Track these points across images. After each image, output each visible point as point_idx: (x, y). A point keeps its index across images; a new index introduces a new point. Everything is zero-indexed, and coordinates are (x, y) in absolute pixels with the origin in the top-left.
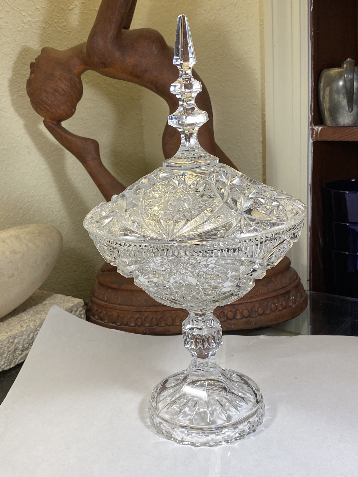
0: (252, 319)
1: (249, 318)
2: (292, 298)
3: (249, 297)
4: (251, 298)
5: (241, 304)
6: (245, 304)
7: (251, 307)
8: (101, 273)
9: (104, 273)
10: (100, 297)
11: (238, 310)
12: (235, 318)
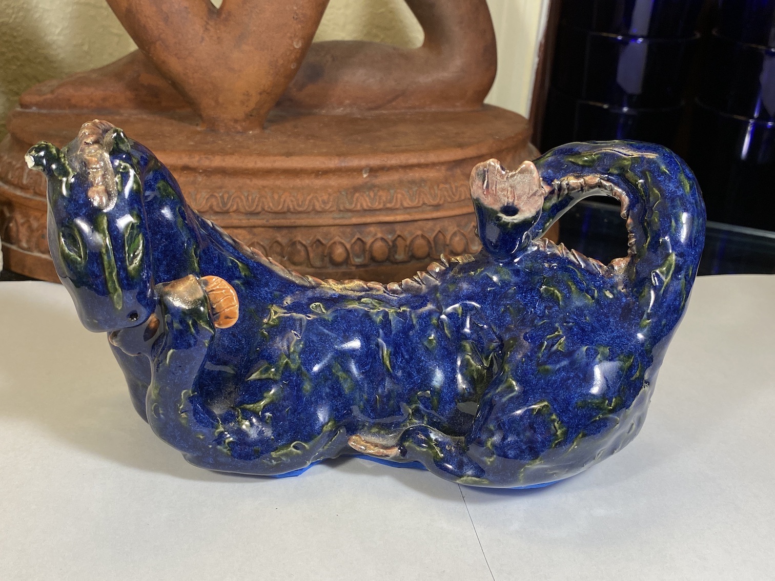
1: (427, 261)
3: (433, 206)
4: (437, 207)
5: (410, 223)
6: (420, 223)
7: (436, 232)
8: (19, 109)
9: (27, 110)
10: (10, 176)
11: (399, 239)
12: (392, 258)
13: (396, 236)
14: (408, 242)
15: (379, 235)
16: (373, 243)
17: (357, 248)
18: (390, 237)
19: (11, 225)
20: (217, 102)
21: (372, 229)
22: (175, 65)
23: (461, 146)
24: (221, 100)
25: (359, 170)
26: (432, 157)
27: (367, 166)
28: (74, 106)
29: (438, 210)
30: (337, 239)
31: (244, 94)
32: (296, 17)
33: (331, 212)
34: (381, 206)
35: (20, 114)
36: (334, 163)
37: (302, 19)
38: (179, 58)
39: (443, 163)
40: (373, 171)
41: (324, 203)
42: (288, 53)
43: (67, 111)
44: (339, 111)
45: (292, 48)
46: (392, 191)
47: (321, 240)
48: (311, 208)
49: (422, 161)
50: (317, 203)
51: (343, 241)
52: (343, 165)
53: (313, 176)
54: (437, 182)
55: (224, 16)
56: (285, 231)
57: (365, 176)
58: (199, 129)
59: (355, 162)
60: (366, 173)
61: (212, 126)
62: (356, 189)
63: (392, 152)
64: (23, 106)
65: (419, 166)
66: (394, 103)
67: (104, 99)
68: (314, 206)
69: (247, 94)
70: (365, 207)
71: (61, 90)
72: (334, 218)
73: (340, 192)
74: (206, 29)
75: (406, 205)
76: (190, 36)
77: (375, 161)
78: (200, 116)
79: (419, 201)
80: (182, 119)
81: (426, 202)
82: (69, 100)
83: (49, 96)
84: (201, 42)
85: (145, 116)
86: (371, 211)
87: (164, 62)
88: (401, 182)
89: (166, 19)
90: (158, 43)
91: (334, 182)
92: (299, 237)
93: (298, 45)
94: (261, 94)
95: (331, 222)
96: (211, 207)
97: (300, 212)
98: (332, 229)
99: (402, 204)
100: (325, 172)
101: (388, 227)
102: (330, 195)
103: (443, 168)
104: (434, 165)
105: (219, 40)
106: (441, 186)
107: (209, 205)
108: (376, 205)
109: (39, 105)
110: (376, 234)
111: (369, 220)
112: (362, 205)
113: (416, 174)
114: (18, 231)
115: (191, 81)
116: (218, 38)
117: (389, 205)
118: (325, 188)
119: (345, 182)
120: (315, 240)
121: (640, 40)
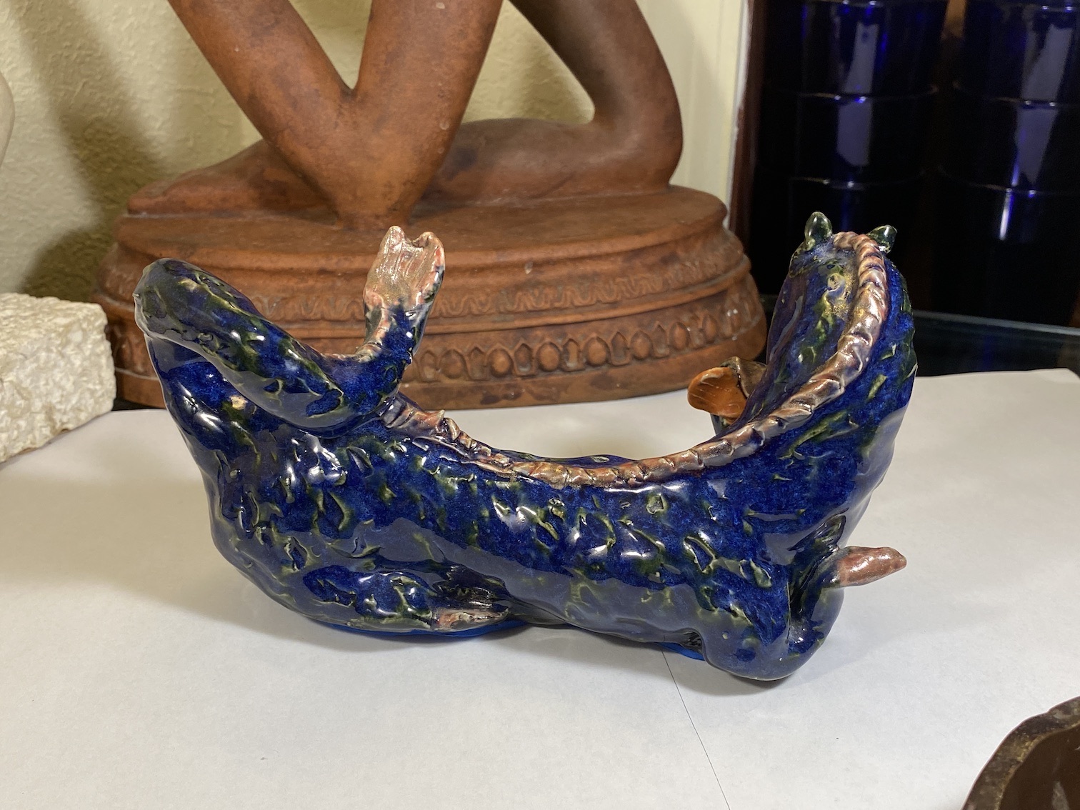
0: (613, 372)
1: (605, 367)
2: (732, 314)
3: (608, 303)
4: (614, 305)
5: (583, 325)
6: (594, 324)
7: (614, 333)
8: (126, 215)
9: (136, 216)
10: (120, 292)
11: (572, 343)
12: (564, 366)
13: (567, 340)
14: (582, 347)
15: (548, 340)
16: (540, 348)
17: (521, 355)
18: (559, 342)
19: (124, 346)
20: (355, 196)
21: (539, 333)
22: (306, 156)
23: (639, 233)
24: (359, 193)
25: (520, 266)
26: (606, 248)
27: (530, 260)
28: (190, 209)
29: (615, 308)
30: (498, 346)
31: (385, 186)
32: (442, 95)
33: (491, 314)
34: (548, 306)
35: (129, 220)
36: (491, 258)
37: (449, 97)
38: (310, 148)
39: (618, 254)
40: (537, 265)
41: (482, 304)
42: (435, 136)
43: (181, 216)
44: (497, 201)
45: (438, 131)
46: (560, 288)
47: (480, 348)
48: (466, 311)
49: (594, 251)
50: (473, 305)
51: (504, 348)
52: (502, 260)
53: (468, 274)
54: (612, 276)
55: (359, 97)
56: (438, 339)
57: (528, 272)
58: (335, 228)
59: (516, 256)
60: (529, 268)
61: (351, 224)
62: (519, 287)
63: (558, 243)
64: (131, 211)
65: (591, 257)
66: (561, 189)
67: (224, 200)
68: (470, 308)
69: (389, 185)
70: (530, 308)
71: (174, 191)
72: (494, 322)
73: (500, 291)
74: (340, 114)
75: (577, 303)
76: (322, 122)
77: (539, 254)
78: (336, 213)
79: (592, 299)
80: (315, 219)
81: (601, 298)
82: (184, 202)
83: (161, 199)
84: (335, 128)
85: (272, 218)
86: (538, 312)
87: (293, 153)
88: (570, 279)
89: (295, 104)
90: (286, 132)
91: (492, 279)
92: (454, 344)
93: (445, 126)
94: (405, 184)
95: (490, 326)
96: (353, 315)
97: (454, 317)
98: (492, 335)
99: (572, 303)
100: (482, 270)
101: (559, 330)
102: (488, 295)
103: (619, 259)
104: (607, 256)
105: (356, 125)
106: (618, 280)
107: (350, 312)
108: (543, 305)
109: (150, 210)
110: (543, 339)
111: (534, 322)
112: (525, 306)
113: (588, 268)
114: (132, 353)
115: (325, 174)
116: (355, 123)
117: (557, 305)
118: (482, 288)
119: (505, 279)
120: (473, 348)
121: (863, 99)
